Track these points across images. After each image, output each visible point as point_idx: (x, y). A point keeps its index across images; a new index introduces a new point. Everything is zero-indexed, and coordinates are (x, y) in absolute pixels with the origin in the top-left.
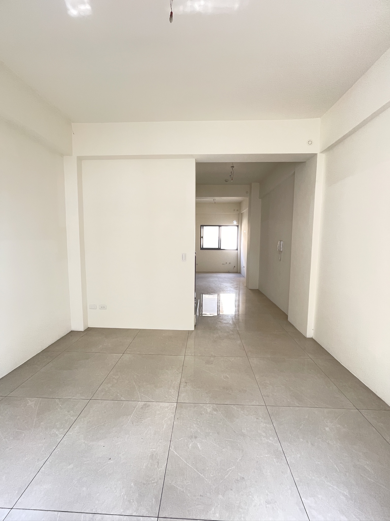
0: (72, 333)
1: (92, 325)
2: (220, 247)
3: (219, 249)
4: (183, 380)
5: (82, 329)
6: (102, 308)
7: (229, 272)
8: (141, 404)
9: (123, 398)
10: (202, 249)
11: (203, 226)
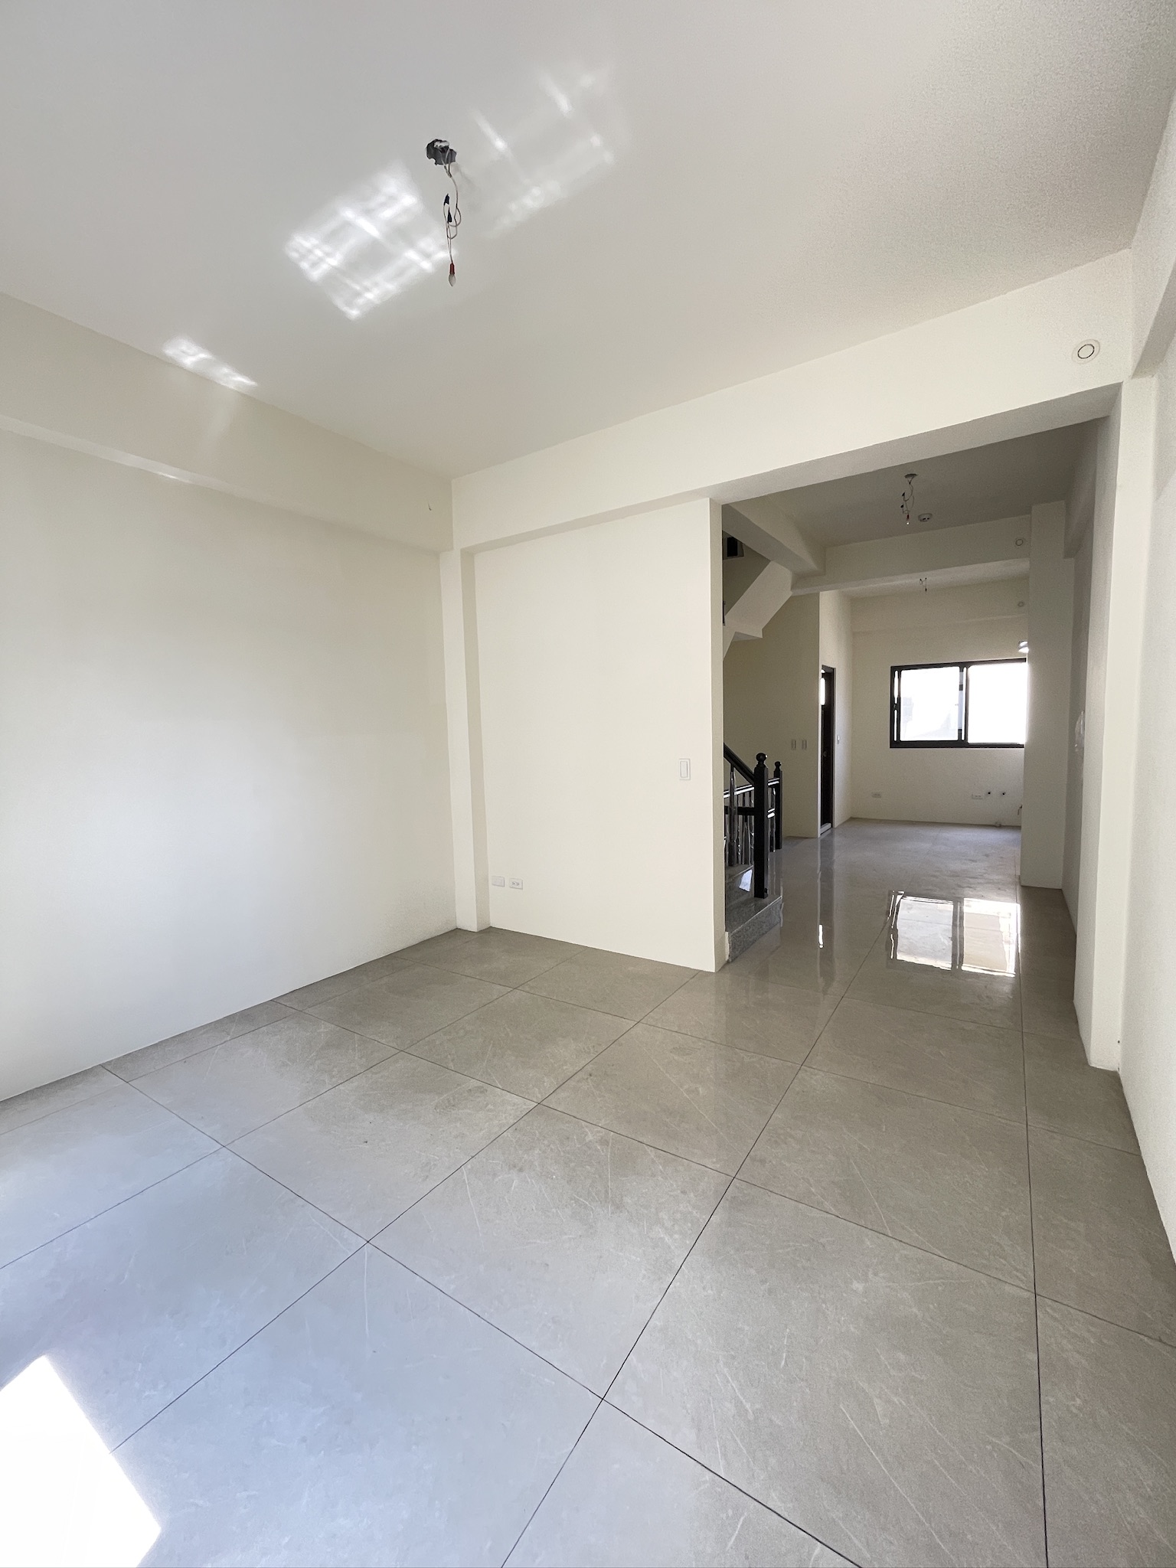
0: (457, 932)
1: (497, 922)
2: (963, 739)
3: (961, 743)
4: (589, 1068)
5: (474, 928)
6: (514, 886)
7: (998, 826)
8: (473, 1083)
9: (451, 1065)
10: (897, 744)
11: (900, 669)
